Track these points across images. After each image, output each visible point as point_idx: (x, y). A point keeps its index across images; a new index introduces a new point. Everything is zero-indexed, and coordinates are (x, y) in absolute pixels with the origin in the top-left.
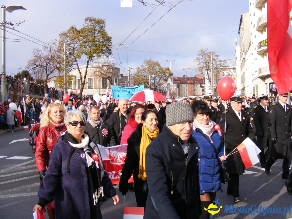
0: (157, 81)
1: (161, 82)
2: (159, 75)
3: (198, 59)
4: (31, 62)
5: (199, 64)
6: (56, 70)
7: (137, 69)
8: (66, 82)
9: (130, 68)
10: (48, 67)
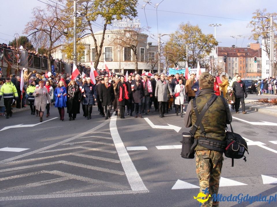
0: (197, 52)
1: (202, 53)
2: (199, 45)
3: (253, 23)
4: (30, 25)
5: (254, 30)
6: (63, 36)
7: (171, 35)
8: (76, 53)
9: (161, 35)
10: (52, 32)
